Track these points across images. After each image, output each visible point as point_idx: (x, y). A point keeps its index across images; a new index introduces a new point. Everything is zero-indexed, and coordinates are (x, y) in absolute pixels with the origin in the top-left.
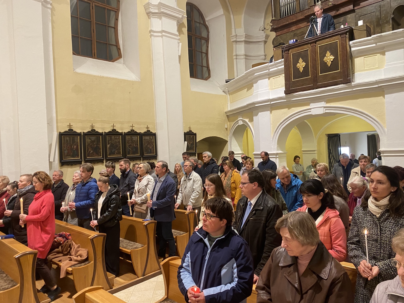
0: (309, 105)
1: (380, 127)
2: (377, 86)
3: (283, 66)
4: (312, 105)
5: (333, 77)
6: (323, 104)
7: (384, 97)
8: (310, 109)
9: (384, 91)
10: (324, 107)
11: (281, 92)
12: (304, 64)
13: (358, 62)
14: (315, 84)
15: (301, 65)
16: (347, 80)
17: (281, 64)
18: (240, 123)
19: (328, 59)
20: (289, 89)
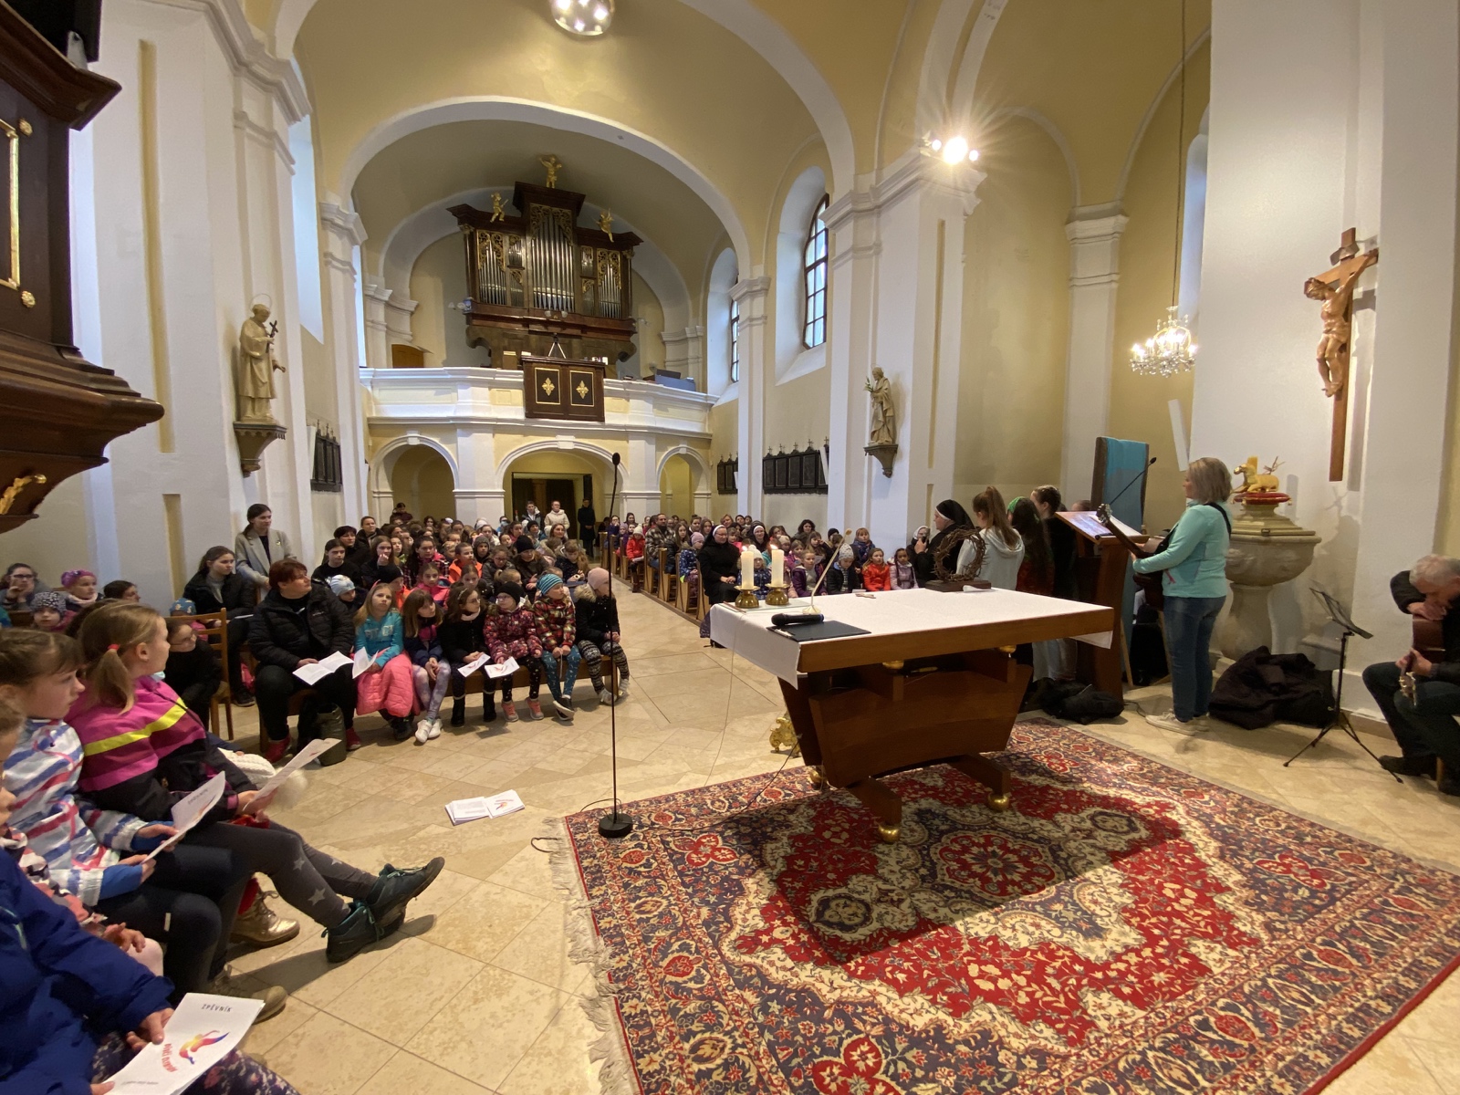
0: (554, 436)
2: (623, 430)
3: (522, 380)
4: (560, 438)
5: (586, 411)
6: (572, 438)
8: (557, 441)
9: (629, 437)
10: (573, 441)
11: (518, 413)
12: (552, 387)
13: (608, 401)
14: (565, 413)
15: (548, 386)
16: (601, 418)
17: (518, 376)
18: (414, 442)
19: (582, 389)
20: (532, 411)
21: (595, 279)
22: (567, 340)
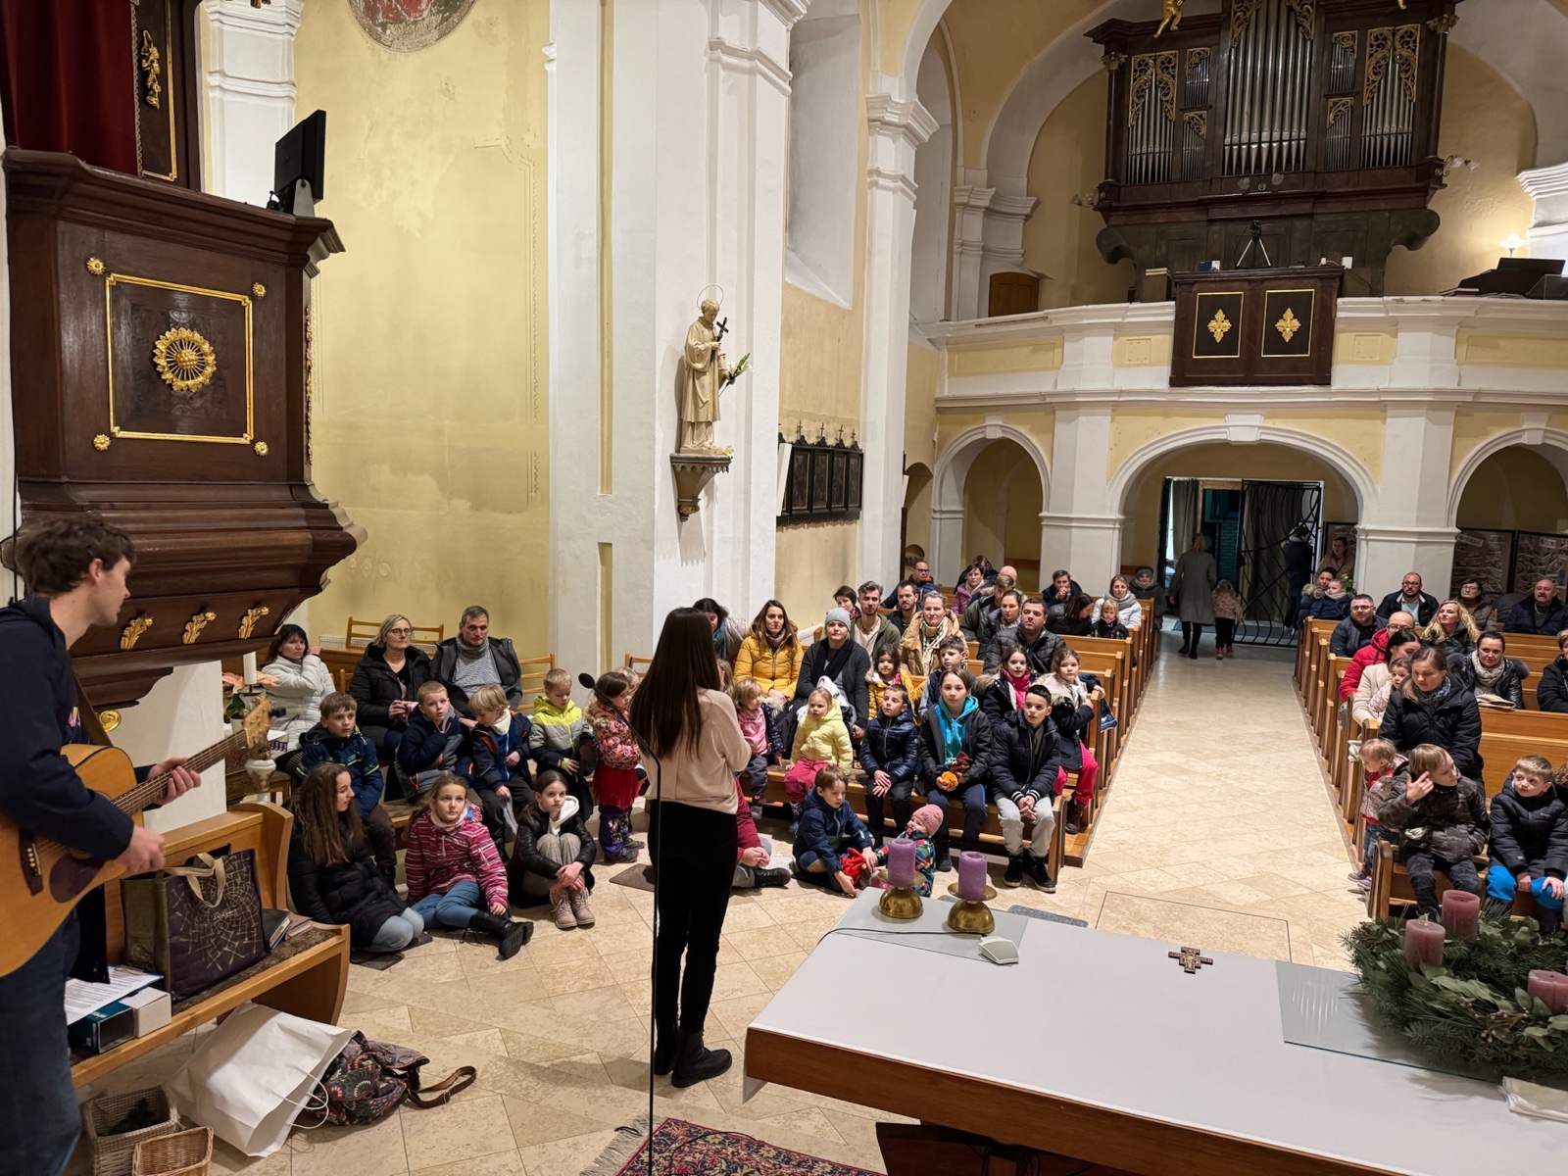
0: (1223, 416)
1: (1368, 482)
2: (1377, 399)
3: (1172, 318)
4: (1234, 419)
5: (1294, 366)
6: (1256, 420)
7: (1384, 422)
8: (1227, 427)
9: (1385, 411)
10: (1260, 428)
12: (1227, 325)
13: (1344, 343)
14: (1248, 373)
15: (1219, 326)
16: (1323, 378)
17: (1164, 312)
18: (994, 434)
19: (1288, 325)
20: (1182, 375)
21: (1356, 93)
22: (1281, 227)
